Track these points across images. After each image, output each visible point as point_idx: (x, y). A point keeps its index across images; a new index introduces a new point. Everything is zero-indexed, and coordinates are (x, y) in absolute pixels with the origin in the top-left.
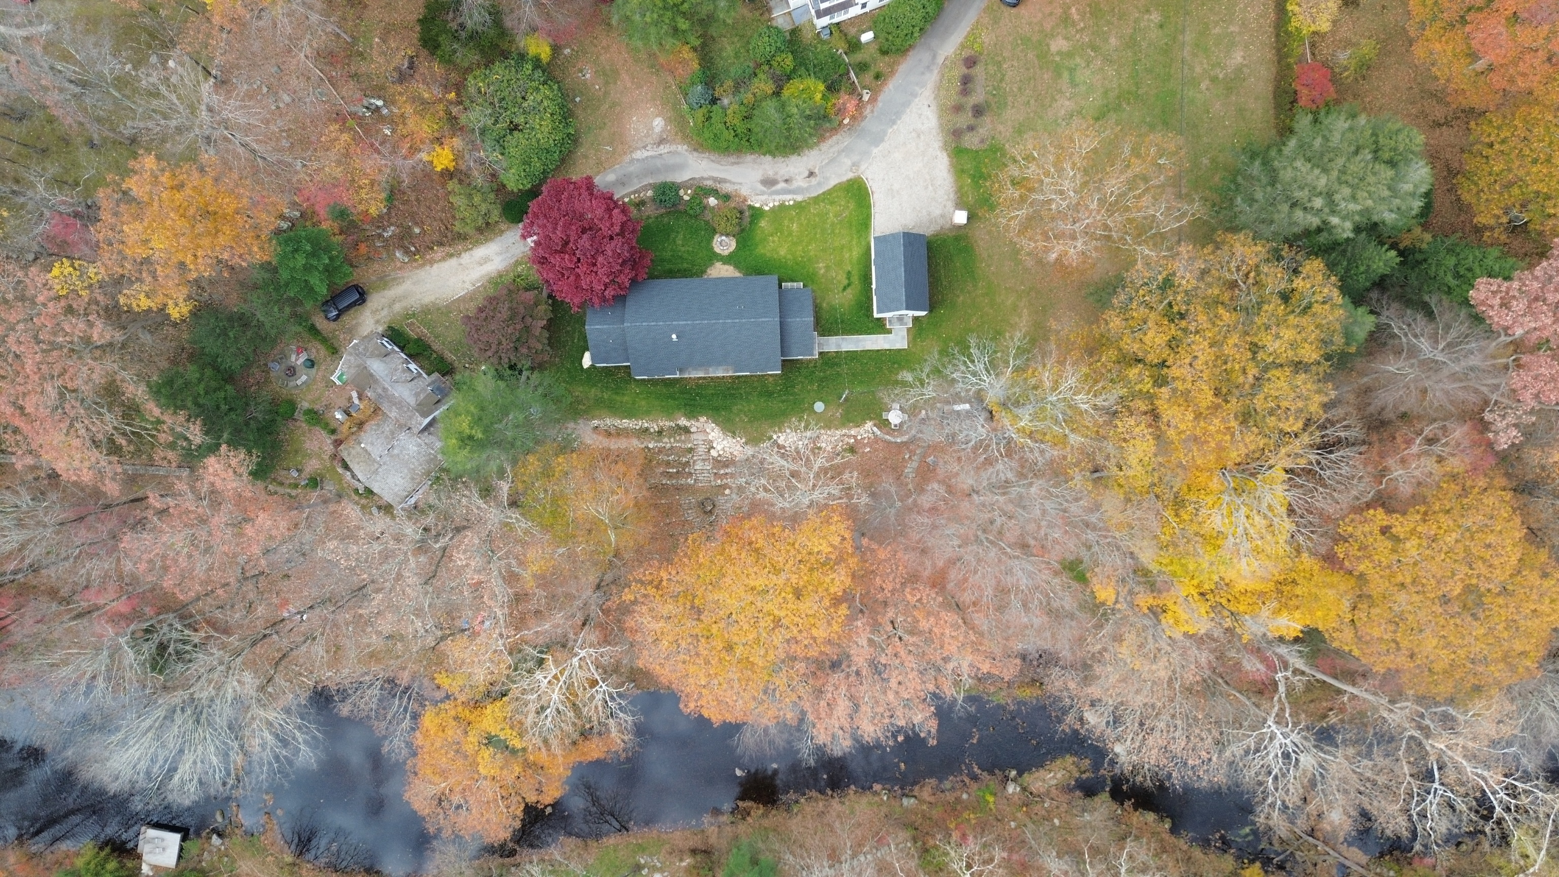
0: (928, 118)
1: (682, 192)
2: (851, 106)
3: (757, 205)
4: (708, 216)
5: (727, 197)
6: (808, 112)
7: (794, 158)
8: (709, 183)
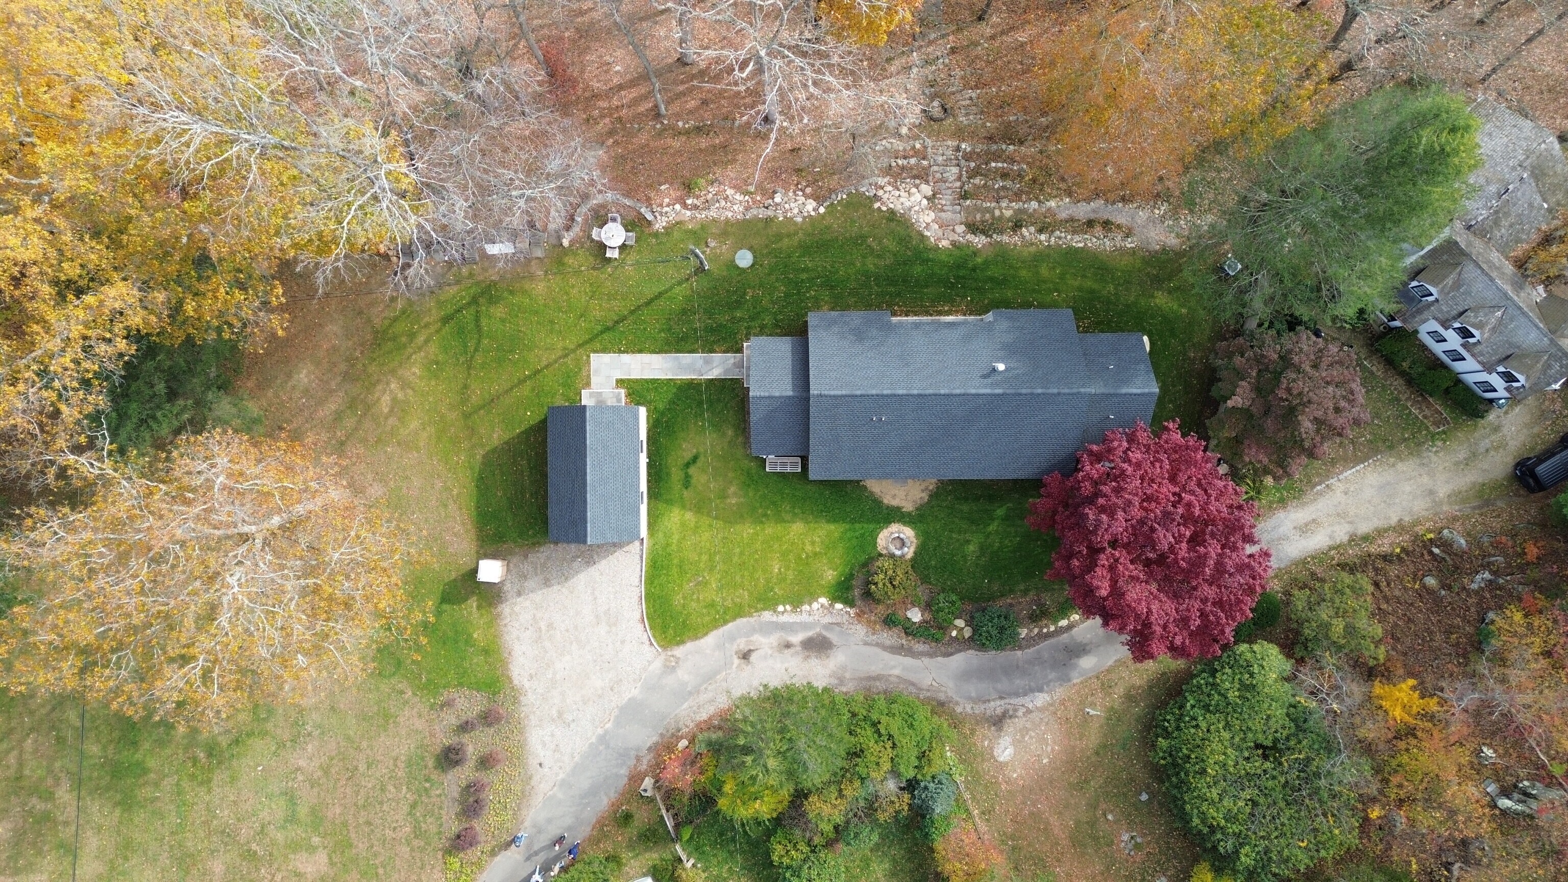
0: (544, 744)
1: (967, 633)
2: (673, 770)
3: (839, 606)
4: (922, 592)
5: (889, 622)
6: (749, 759)
7: (775, 683)
8: (920, 647)
